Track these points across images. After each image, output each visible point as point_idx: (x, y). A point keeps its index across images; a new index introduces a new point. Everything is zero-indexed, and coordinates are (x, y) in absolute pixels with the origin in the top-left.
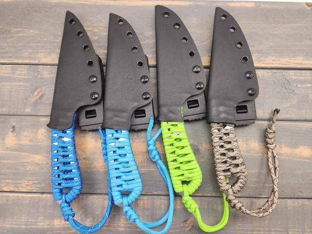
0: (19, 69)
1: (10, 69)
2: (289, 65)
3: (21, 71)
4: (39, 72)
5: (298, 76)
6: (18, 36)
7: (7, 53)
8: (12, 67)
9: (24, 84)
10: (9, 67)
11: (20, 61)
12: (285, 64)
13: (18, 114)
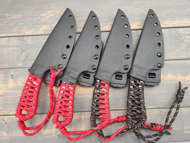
0: (12, 40)
1: (7, 40)
2: (179, 25)
3: (14, 40)
4: (24, 40)
5: (185, 31)
6: (10, 19)
7: (4, 30)
8: (8, 39)
9: (16, 49)
10: (6, 39)
11: (12, 35)
12: (176, 25)
13: (14, 67)
